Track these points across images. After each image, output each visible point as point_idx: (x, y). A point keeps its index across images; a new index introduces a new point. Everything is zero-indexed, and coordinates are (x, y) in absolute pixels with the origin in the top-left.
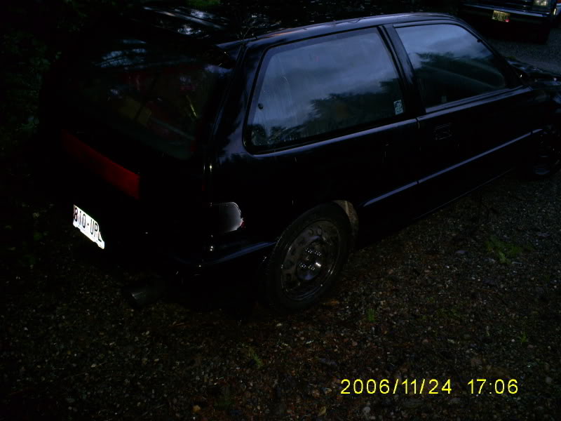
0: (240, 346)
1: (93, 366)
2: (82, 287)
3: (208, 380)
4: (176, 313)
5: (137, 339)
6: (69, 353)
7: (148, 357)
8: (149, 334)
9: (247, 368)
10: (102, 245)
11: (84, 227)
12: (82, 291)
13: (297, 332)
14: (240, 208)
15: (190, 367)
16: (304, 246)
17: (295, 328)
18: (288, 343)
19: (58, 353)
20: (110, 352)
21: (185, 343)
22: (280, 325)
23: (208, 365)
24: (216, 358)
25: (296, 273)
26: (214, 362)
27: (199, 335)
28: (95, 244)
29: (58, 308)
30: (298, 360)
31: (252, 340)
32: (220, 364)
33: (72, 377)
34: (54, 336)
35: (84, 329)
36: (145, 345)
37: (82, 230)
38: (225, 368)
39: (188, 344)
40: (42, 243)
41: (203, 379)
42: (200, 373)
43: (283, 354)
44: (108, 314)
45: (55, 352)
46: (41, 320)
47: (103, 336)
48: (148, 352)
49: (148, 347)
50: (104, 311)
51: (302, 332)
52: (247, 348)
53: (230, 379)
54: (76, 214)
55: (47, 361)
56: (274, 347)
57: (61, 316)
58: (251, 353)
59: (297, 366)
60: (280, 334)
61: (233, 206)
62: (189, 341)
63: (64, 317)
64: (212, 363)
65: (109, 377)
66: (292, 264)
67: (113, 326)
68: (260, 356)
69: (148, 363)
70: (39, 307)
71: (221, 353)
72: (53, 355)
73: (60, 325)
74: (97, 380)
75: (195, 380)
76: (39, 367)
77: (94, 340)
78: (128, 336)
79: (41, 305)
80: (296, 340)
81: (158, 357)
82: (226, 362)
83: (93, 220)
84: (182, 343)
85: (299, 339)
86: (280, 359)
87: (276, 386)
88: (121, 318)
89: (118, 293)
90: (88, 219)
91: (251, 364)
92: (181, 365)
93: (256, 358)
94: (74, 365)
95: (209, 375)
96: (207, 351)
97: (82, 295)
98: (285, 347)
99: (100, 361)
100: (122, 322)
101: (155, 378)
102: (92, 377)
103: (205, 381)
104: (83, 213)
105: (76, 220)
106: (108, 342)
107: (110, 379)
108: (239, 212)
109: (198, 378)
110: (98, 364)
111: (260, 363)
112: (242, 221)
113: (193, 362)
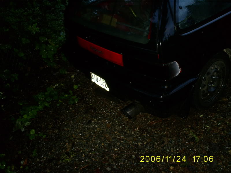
0: (185, 130)
1: (116, 150)
2: (101, 109)
3: (173, 151)
4: (149, 117)
5: (133, 133)
6: (103, 144)
7: (141, 142)
8: (138, 130)
9: (191, 142)
10: (108, 89)
11: (97, 82)
12: (102, 111)
13: (211, 118)
14: (179, 64)
15: (163, 145)
16: (210, 76)
17: (210, 117)
18: (209, 126)
19: (98, 145)
20: (122, 141)
21: (157, 132)
22: (201, 116)
23: (171, 142)
24: (174, 138)
25: (207, 90)
26: (174, 140)
27: (163, 126)
28: (104, 89)
29: (93, 121)
30: (216, 134)
31: (190, 126)
32: (177, 141)
33: (107, 157)
34: (94, 136)
35: (107, 131)
36: (138, 136)
37: (97, 83)
38: (180, 144)
39: (158, 132)
40: (78, 90)
41: (171, 150)
42: (168, 147)
43: (207, 132)
44: (117, 121)
45: (96, 145)
46: (86, 129)
47: (117, 133)
48: (140, 139)
49: (139, 136)
50: (115, 120)
51: (214, 119)
52: (189, 131)
53: (185, 149)
54: (92, 76)
55: (93, 150)
56: (202, 129)
57: (95, 126)
58: (191, 134)
59: (216, 138)
60: (203, 121)
61: (175, 63)
62: (158, 131)
63: (96, 126)
64: (173, 141)
65: (124, 155)
66: (205, 85)
67: (120, 127)
68: (197, 135)
69: (142, 145)
70: (84, 122)
71: (176, 135)
72: (96, 146)
73: (96, 131)
74: (119, 157)
75: (167, 152)
76: (91, 153)
77: (113, 136)
78: (128, 132)
79: (85, 121)
80: (212, 123)
81: (146, 141)
82: (180, 140)
83: (101, 78)
84: (156, 132)
85: (213, 122)
86: (207, 135)
87: (209, 149)
88: (123, 123)
89: (118, 110)
90: (99, 78)
91: (193, 139)
92: (158, 144)
93: (194, 136)
94: (106, 150)
95: (173, 148)
96: (169, 135)
97: (102, 113)
98: (207, 128)
99: (118, 147)
100: (124, 124)
101: (147, 153)
102: (116, 156)
103: (172, 151)
104: (95, 75)
105: (93, 79)
106: (120, 136)
107: (125, 156)
108: (178, 66)
109: (168, 151)
110: (117, 148)
111: (197, 138)
112: (180, 70)
113: (163, 142)
